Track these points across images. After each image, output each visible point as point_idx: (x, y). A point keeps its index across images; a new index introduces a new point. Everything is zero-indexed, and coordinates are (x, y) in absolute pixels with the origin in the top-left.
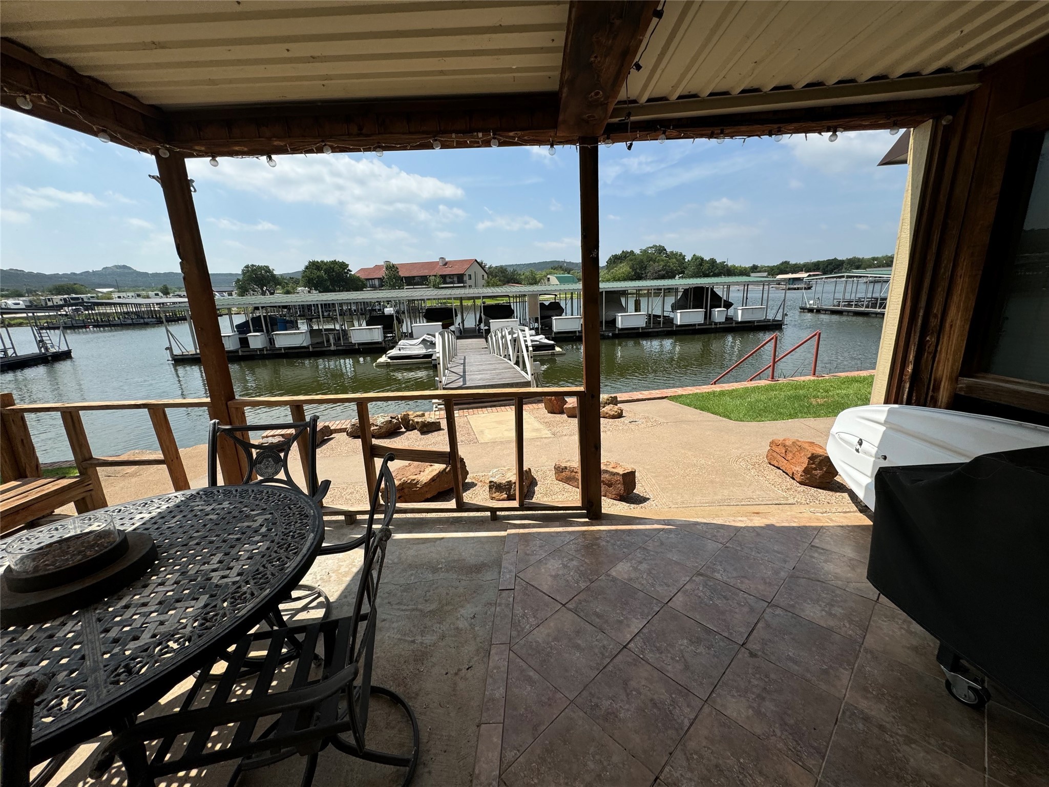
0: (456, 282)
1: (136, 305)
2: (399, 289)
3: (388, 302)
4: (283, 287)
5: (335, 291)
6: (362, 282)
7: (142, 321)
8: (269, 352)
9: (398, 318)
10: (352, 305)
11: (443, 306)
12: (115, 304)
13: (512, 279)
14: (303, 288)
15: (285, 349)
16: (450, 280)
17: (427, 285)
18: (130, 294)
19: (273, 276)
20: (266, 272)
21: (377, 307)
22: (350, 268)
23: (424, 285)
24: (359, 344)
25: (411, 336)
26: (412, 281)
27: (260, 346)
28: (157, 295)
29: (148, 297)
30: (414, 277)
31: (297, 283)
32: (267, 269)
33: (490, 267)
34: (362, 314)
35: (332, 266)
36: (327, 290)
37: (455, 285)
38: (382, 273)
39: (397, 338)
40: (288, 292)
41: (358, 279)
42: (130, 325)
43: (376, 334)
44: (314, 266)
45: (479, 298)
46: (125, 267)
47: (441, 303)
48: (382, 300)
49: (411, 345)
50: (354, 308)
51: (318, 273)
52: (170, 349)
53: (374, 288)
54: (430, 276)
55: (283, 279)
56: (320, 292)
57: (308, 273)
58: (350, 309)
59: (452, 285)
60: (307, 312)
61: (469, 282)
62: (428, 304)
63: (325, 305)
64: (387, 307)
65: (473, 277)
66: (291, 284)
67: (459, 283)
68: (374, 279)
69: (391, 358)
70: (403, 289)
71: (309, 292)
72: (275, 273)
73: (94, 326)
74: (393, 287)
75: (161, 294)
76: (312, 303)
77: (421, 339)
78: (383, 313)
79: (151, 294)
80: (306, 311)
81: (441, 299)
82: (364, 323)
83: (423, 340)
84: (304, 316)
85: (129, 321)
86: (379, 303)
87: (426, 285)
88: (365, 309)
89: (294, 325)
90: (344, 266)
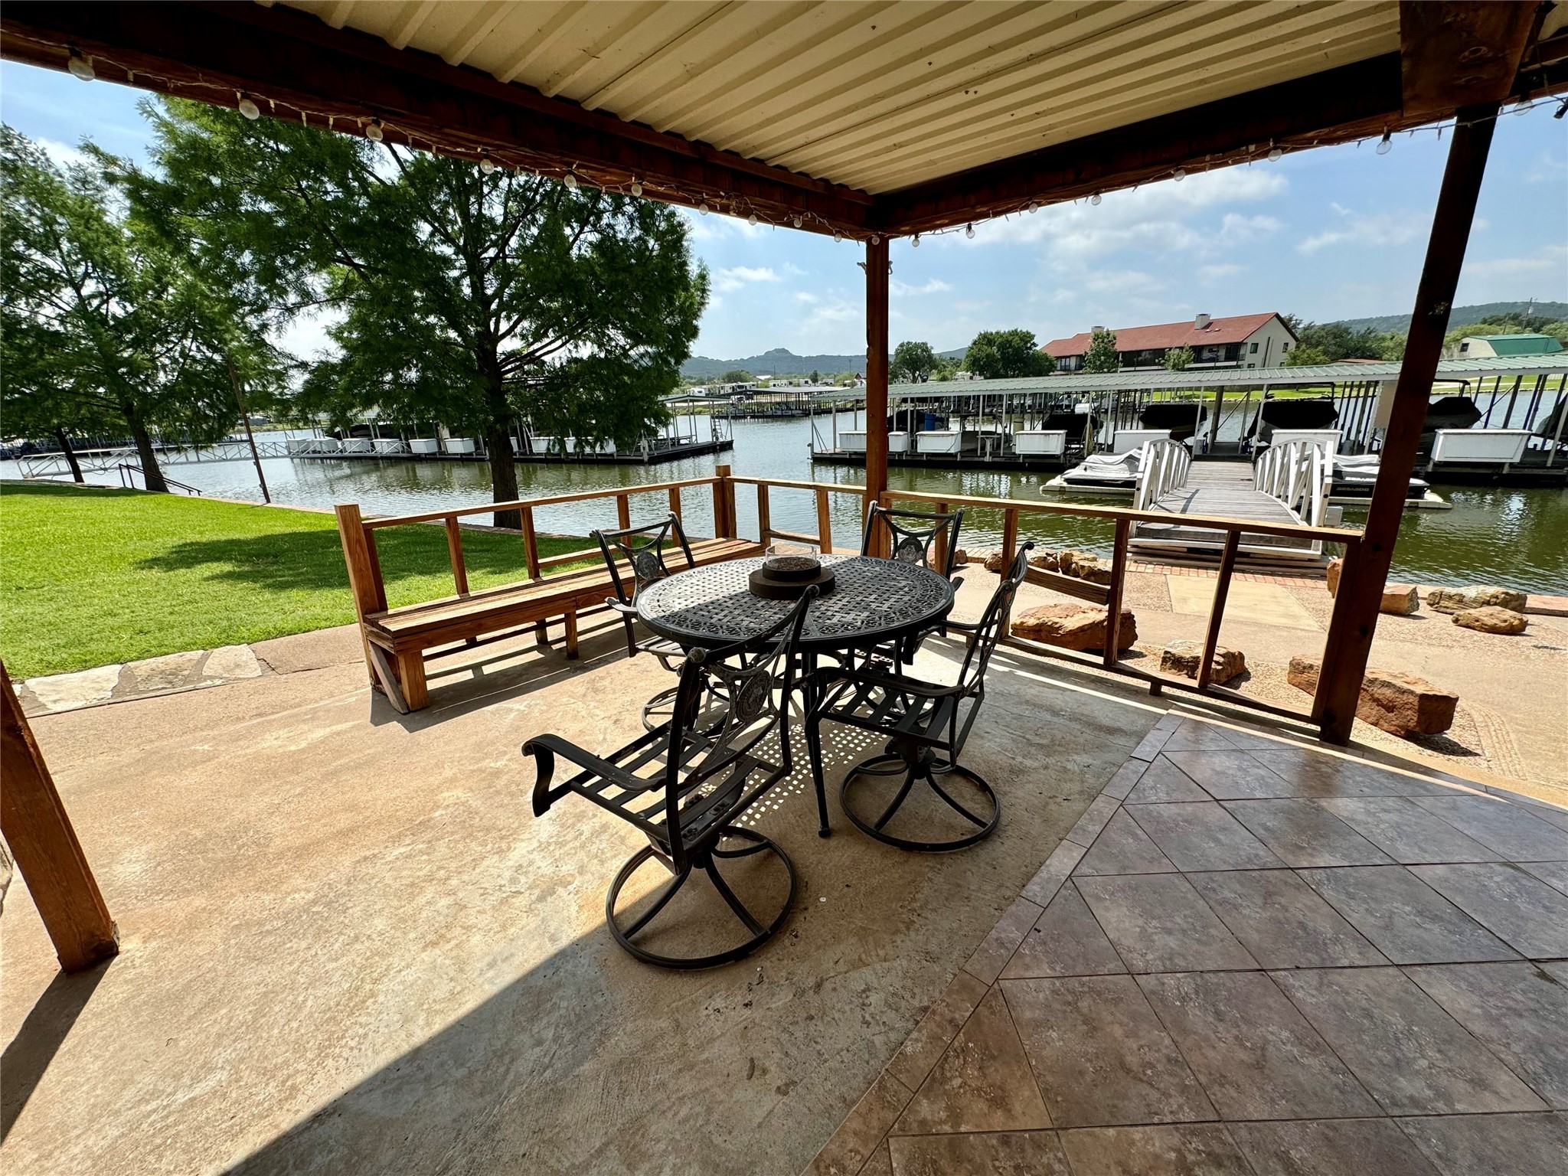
0: (1223, 358)
1: (787, 394)
2: (1109, 372)
3: (1084, 393)
4: (940, 372)
5: (1006, 376)
6: (1051, 361)
7: (790, 413)
8: (909, 458)
9: (1094, 422)
10: (1028, 398)
11: (1185, 402)
12: (770, 393)
13: (1358, 349)
14: (964, 373)
15: (928, 454)
16: (1210, 355)
17: (1162, 365)
18: (785, 381)
19: (930, 356)
20: (923, 351)
21: (1066, 402)
22: (1035, 340)
23: (1155, 364)
24: (1026, 456)
25: (1110, 449)
26: (1133, 359)
27: (900, 450)
28: (806, 382)
29: (799, 385)
30: (1142, 351)
31: (957, 365)
32: (924, 347)
33: (1308, 328)
34: (1038, 413)
35: (1010, 338)
36: (995, 375)
37: (1218, 364)
38: (1086, 348)
39: (1085, 451)
40: (944, 379)
41: (1046, 358)
42: (779, 416)
43: (1053, 443)
44: (986, 339)
45: (1259, 388)
46: (784, 351)
47: (1181, 397)
48: (1074, 390)
49: (1106, 463)
50: (1029, 402)
51: (989, 350)
52: (811, 445)
53: (1066, 370)
54: (1170, 349)
55: (942, 360)
56: (986, 378)
57: (974, 352)
58: (1023, 405)
59: (1212, 364)
60: (963, 407)
61: (1250, 358)
62: (1156, 398)
63: (989, 396)
64: (1080, 402)
65: (1261, 349)
66: (950, 368)
67: (1227, 359)
68: (1069, 357)
69: (1069, 481)
70: (1115, 372)
71: (971, 378)
72: (933, 352)
73: (752, 417)
74: (1099, 369)
75: (810, 382)
76: (972, 394)
77: (1127, 455)
78: (1073, 411)
79: (802, 381)
80: (963, 404)
81: (1182, 389)
82: (1040, 426)
83: (1128, 457)
84: (958, 412)
85: (779, 413)
86: (1069, 394)
87: (1159, 364)
88: (1046, 404)
89: (943, 424)
90: (1027, 338)
